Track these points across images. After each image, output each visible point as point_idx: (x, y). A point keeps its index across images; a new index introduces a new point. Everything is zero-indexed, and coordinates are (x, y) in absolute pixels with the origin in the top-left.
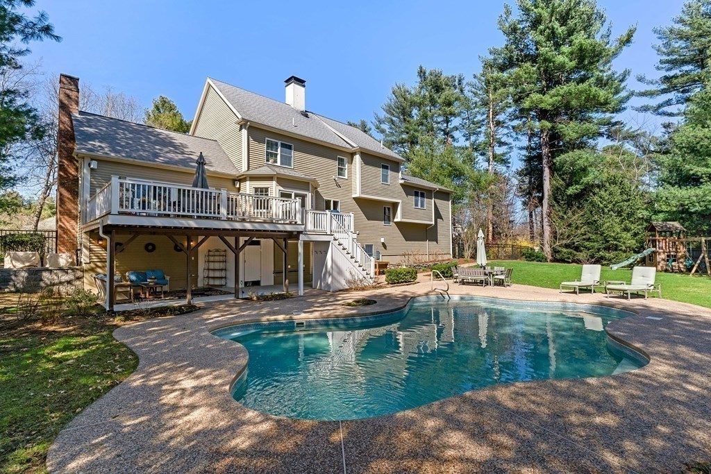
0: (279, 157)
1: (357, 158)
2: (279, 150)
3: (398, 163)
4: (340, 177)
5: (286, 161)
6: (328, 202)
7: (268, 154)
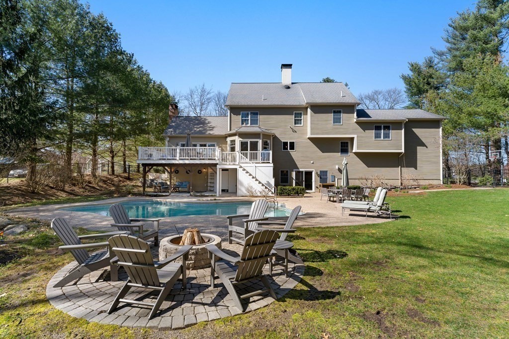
0: (249, 120)
1: (309, 110)
2: (249, 117)
3: (354, 106)
4: (297, 125)
5: (254, 122)
6: (285, 144)
7: (242, 120)
